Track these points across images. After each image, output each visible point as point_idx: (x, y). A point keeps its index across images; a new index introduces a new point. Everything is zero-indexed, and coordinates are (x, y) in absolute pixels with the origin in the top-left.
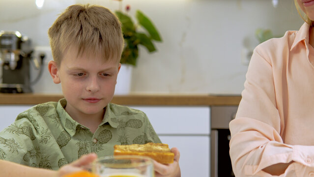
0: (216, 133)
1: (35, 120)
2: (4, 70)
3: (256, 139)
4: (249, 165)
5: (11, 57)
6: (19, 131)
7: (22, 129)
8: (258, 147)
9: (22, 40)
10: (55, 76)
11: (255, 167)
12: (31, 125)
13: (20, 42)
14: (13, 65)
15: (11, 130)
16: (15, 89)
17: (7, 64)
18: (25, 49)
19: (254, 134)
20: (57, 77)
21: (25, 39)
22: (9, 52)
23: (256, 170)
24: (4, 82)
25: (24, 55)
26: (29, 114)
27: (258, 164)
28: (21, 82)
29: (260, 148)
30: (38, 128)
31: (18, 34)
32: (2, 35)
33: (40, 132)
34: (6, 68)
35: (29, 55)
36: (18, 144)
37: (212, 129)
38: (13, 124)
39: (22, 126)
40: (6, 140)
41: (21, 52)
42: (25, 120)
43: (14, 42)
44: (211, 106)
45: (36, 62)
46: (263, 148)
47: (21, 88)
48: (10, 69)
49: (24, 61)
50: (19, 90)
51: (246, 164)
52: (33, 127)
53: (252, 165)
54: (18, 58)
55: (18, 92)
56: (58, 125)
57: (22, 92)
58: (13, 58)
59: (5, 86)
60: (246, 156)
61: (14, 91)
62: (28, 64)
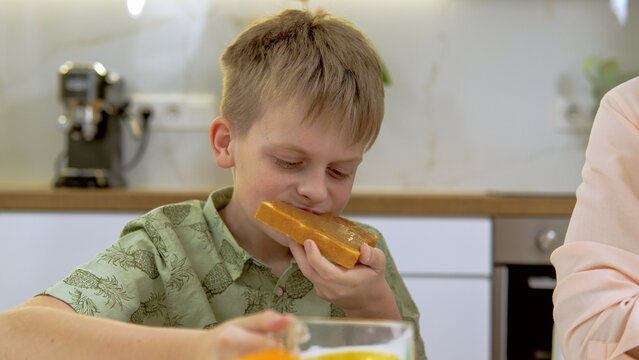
0: (504, 273)
1: (160, 238)
2: (71, 142)
3: (612, 286)
4: (598, 340)
5: (84, 114)
6: (126, 259)
7: (133, 255)
8: (619, 303)
9: (108, 81)
10: (223, 150)
11: (611, 346)
12: (151, 248)
13: (103, 84)
14: (89, 130)
15: (111, 258)
16: (93, 179)
17: (77, 128)
18: (113, 97)
19: (608, 275)
20: (227, 153)
21: (114, 78)
22: (82, 104)
23: (612, 352)
24: (71, 165)
25: (110, 111)
26: (148, 224)
27: (618, 339)
28: (105, 164)
29: (622, 304)
30: (166, 254)
31: (100, 69)
32: (70, 71)
33: (168, 264)
34: (76, 136)
35: (122, 111)
36: (124, 290)
37: (496, 265)
38: (115, 243)
39: (134, 249)
40: (99, 281)
41: (105, 106)
42: (139, 236)
43: (90, 85)
44: (493, 218)
45: (134, 125)
46: (630, 305)
47: (106, 179)
48: (83, 140)
49: (111, 123)
50: (101, 181)
51: (591, 339)
52: (155, 252)
53: (604, 341)
54: (99, 117)
55: (98, 186)
56: (209, 248)
57: (106, 186)
58: (89, 116)
59: (72, 172)
60: (589, 323)
61: (91, 183)
62: (118, 130)
